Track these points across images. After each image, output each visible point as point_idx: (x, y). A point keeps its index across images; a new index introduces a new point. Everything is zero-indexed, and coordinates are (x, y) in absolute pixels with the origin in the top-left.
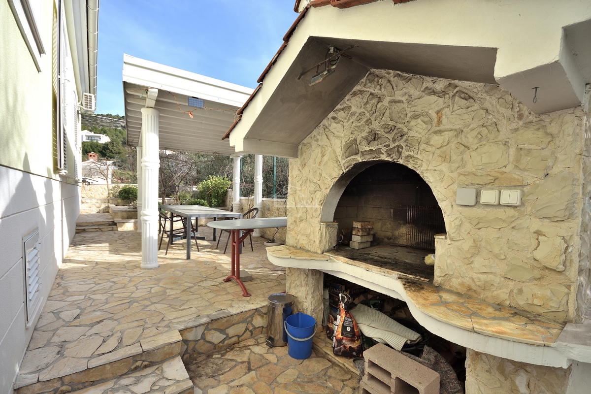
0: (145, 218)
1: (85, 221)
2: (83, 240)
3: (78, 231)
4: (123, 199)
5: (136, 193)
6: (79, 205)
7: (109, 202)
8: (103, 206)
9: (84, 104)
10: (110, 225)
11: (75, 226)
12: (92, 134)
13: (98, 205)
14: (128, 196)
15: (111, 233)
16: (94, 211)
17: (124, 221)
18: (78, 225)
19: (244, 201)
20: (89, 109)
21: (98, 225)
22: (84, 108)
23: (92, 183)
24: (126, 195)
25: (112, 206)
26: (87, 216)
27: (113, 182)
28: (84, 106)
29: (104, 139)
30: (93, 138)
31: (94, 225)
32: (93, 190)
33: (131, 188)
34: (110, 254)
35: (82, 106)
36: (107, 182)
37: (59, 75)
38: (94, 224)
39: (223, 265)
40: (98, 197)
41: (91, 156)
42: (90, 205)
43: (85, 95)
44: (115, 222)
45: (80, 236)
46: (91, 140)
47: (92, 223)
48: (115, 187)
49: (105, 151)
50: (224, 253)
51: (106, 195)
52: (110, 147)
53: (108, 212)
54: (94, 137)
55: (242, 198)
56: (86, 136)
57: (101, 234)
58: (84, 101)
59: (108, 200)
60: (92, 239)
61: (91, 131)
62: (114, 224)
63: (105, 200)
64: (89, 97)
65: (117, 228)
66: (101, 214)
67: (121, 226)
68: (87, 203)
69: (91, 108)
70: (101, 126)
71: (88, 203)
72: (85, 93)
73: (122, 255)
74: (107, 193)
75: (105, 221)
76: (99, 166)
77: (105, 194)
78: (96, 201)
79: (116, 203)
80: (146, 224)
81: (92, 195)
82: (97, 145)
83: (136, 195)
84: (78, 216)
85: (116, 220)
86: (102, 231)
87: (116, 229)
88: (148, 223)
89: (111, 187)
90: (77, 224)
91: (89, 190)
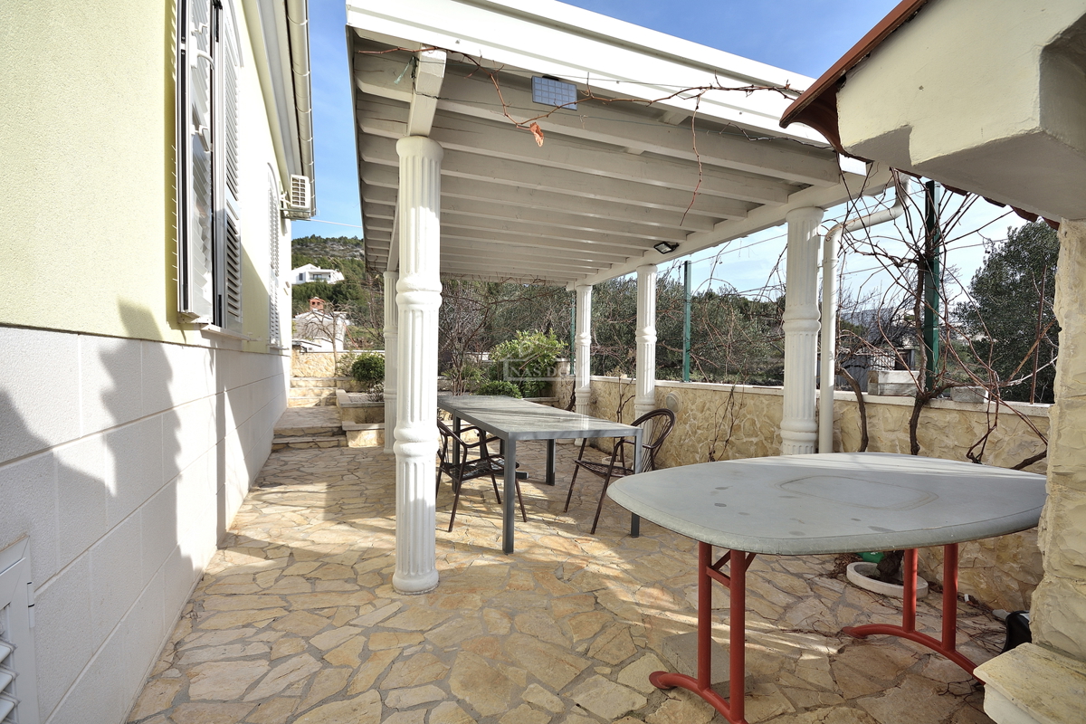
0: (406, 447)
1: (290, 427)
2: (282, 472)
3: (277, 447)
4: (359, 380)
5: (382, 367)
6: (284, 391)
7: (335, 386)
8: (326, 393)
9: (291, 196)
10: (333, 435)
11: (272, 436)
12: (318, 270)
13: (317, 391)
14: (367, 373)
15: (336, 452)
16: (311, 402)
17: (361, 426)
18: (278, 435)
19: (599, 386)
20: (300, 206)
21: (314, 435)
22: (292, 205)
23: (310, 349)
24: (364, 372)
25: (341, 392)
26: (298, 413)
27: (345, 348)
28: (292, 200)
29: (336, 277)
30: (319, 277)
31: (306, 435)
32: (312, 363)
33: (372, 358)
34: (326, 520)
35: (289, 200)
36: (334, 347)
37: (184, 41)
38: (306, 432)
39: (611, 585)
40: (319, 374)
41: (314, 303)
42: (304, 389)
43: (293, 179)
44: (344, 429)
45: (278, 459)
46: (317, 279)
47: (302, 430)
48: (347, 357)
49: (337, 296)
50: (593, 532)
51: (330, 372)
52: (344, 289)
53: (334, 404)
54: (321, 274)
55: (595, 378)
56: (310, 273)
57: (317, 456)
58: (292, 191)
59: (335, 381)
60: (298, 470)
61: (317, 265)
62: (341, 432)
63: (330, 380)
64: (300, 183)
65: (347, 441)
66: (322, 409)
67: (354, 438)
68: (299, 386)
69: (303, 204)
70: (332, 256)
71: (301, 386)
72: (293, 176)
73: (352, 525)
74: (334, 368)
75: (325, 425)
76: (321, 318)
77: (330, 369)
78: (314, 383)
79: (348, 386)
80: (407, 464)
81: (309, 371)
82: (325, 287)
83: (381, 372)
84: (281, 414)
85: (348, 424)
86: (319, 447)
87: (345, 443)
88: (412, 461)
89: (339, 356)
90: (275, 431)
91: (306, 363)
